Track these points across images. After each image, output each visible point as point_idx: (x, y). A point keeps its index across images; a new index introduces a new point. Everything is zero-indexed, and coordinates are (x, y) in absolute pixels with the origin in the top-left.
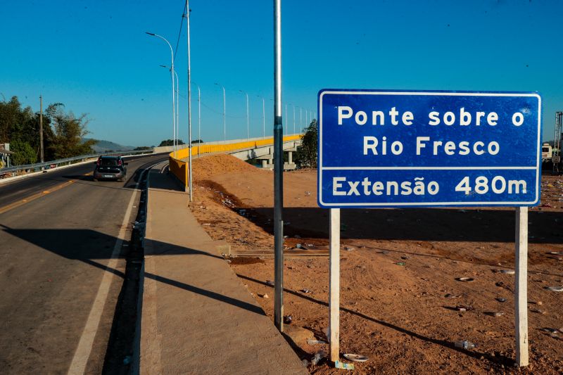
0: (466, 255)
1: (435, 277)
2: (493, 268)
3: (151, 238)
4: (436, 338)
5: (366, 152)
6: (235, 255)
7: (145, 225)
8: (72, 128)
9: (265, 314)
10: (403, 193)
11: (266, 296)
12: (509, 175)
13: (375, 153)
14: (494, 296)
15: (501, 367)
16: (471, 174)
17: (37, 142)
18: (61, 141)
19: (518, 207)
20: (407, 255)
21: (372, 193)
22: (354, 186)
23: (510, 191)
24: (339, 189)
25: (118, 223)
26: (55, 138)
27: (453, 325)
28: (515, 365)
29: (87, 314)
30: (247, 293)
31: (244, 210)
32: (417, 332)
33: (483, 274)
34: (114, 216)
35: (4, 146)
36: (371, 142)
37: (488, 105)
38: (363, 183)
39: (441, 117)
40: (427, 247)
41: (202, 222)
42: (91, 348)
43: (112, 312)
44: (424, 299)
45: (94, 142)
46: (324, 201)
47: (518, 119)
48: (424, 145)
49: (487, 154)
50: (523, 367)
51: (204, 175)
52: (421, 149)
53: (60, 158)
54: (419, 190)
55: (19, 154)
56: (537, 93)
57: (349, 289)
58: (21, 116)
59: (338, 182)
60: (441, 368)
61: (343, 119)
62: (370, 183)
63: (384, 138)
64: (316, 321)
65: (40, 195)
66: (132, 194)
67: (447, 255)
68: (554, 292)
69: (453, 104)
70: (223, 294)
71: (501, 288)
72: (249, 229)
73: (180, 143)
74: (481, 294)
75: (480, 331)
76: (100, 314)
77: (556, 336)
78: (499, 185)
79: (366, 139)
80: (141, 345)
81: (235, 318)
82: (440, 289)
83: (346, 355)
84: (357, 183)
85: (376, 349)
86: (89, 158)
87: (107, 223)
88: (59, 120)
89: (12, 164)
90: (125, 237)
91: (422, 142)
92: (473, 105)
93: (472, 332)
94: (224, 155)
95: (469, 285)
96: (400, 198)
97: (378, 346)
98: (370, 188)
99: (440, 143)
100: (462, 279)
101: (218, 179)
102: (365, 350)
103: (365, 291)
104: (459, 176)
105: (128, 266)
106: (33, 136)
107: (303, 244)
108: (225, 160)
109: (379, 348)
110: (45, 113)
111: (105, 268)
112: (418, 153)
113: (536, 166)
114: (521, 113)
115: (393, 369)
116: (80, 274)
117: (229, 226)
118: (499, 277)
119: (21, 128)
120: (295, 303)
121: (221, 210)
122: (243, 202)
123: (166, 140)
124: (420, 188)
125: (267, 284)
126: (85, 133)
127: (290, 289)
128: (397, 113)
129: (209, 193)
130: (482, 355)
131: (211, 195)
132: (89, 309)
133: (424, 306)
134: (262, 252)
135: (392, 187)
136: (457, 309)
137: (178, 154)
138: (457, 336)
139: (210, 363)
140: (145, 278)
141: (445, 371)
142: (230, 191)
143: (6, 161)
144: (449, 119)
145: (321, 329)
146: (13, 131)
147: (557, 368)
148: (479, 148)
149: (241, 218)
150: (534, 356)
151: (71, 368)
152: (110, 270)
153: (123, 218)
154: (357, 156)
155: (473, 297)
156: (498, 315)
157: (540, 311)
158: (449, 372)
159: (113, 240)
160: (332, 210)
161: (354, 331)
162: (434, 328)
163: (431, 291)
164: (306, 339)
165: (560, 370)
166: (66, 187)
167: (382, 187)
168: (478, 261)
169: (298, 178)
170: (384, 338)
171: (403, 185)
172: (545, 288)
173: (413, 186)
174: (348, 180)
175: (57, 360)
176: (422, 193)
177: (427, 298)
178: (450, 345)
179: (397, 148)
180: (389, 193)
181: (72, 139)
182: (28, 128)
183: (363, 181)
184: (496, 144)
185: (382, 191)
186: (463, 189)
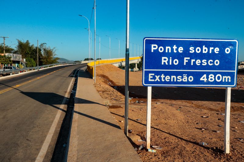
0: (206, 107)
1: (192, 116)
2: (217, 112)
3: (78, 97)
4: (191, 141)
5: (163, 64)
6: (111, 105)
7: (76, 92)
8: (50, 53)
9: (121, 129)
10: (178, 81)
11: (122, 121)
12: (223, 74)
13: (167, 64)
14: (217, 124)
15: (218, 153)
16: (207, 73)
17: (36, 58)
18: (45, 58)
19: (227, 87)
20: (182, 106)
21: (165, 80)
22: (157, 78)
23: (223, 81)
24: (151, 79)
25: (65, 91)
26: (43, 57)
27: (199, 135)
28: (224, 153)
29: (50, 127)
30: (114, 120)
31: (116, 87)
32: (184, 138)
33: (213, 115)
34: (64, 88)
35: (23, 60)
36: (165, 59)
37: (215, 44)
38: (161, 76)
39: (195, 49)
40: (190, 103)
41: (99, 91)
42: (51, 140)
43: (60, 126)
44: (188, 124)
45: (58, 59)
46: (145, 83)
47: (228, 51)
48: (187, 61)
49: (214, 65)
50: (227, 154)
51: (101, 72)
52: (186, 62)
53: (45, 65)
54: (185, 80)
55: (29, 63)
56: (236, 40)
57: (156, 119)
58: (30, 48)
59: (151, 76)
60: (192, 153)
61: (154, 50)
62: (164, 76)
63: (171, 58)
64: (142, 132)
65: (36, 79)
66: (71, 80)
67: (198, 107)
68: (243, 123)
69: (200, 44)
70: (104, 120)
71: (220, 121)
72: (117, 94)
73: (92, 59)
74: (211, 123)
75: (210, 138)
76: (55, 127)
77: (242, 141)
78: (219, 78)
79: (163, 58)
80: (70, 139)
81: (108, 130)
82: (194, 120)
83: (153, 146)
84: (159, 76)
85: (166, 144)
86: (56, 65)
87: (61, 90)
88: (45, 50)
89: (26, 67)
90: (68, 96)
91: (186, 60)
92: (208, 44)
93: (206, 138)
94: (109, 65)
95: (206, 119)
96: (177, 83)
97: (167, 143)
98: (164, 78)
99: (194, 60)
100: (204, 117)
101: (107, 74)
102: (161, 144)
103: (163, 121)
104: (202, 74)
105: (68, 108)
106: (34, 56)
107: (139, 101)
108: (110, 67)
109: (167, 144)
110: (39, 47)
111: (59, 108)
112: (185, 64)
113: (235, 70)
114: (229, 48)
115: (172, 153)
116: (49, 111)
117: (109, 93)
118: (220, 116)
119: (30, 53)
120: (134, 125)
121: (107, 86)
122: (116, 83)
123: (87, 58)
124: (185, 79)
125: (123, 117)
126: (55, 55)
127: (132, 119)
128: (176, 48)
129: (102, 79)
130: (210, 148)
131: (103, 81)
132: (51, 125)
133: (187, 127)
134: (122, 104)
135: (174, 78)
136: (201, 129)
137: (91, 64)
138: (200, 140)
139: (97, 148)
140: (74, 113)
141: (194, 155)
142: (111, 79)
143: (24, 66)
144: (198, 50)
145: (144, 135)
146: (27, 54)
147: (241, 155)
148: (211, 63)
149: (115, 90)
150: (232, 149)
151: (42, 148)
152: (61, 109)
153: (67, 89)
154: (159, 65)
155: (208, 124)
156: (218, 132)
157: (236, 131)
158: (196, 155)
159: (63, 97)
160: (148, 87)
161: (157, 137)
162: (191, 136)
163: (191, 121)
164: (137, 139)
165: (243, 155)
166: (46, 76)
167: (169, 78)
168: (211, 110)
169: (139, 74)
170: (169, 140)
171: (178, 77)
172: (239, 121)
173: (182, 78)
174: (155, 75)
175: (37, 144)
176: (186, 81)
177: (189, 124)
178: (197, 144)
179: (176, 62)
180: (172, 80)
181: (49, 57)
182: (33, 53)
183: (162, 75)
184: (218, 61)
185: (169, 80)
186: (203, 80)
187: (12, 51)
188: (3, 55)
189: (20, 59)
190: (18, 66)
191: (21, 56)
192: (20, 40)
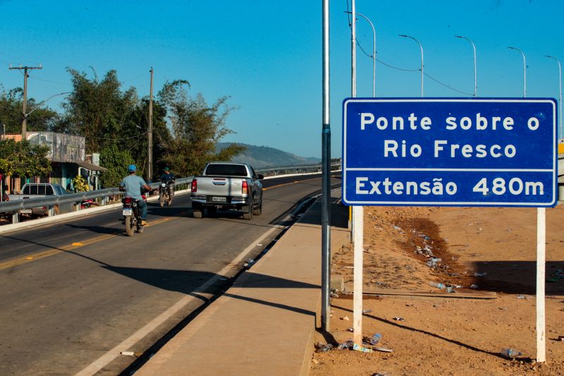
5: (386, 155)
7: (258, 260)
8: (201, 125)
10: (422, 193)
12: (526, 177)
13: (395, 155)
16: (488, 176)
17: (143, 151)
18: (182, 149)
19: (535, 207)
21: (393, 192)
22: (375, 186)
23: (527, 193)
24: (361, 189)
25: (226, 260)
26: (172, 143)
35: (91, 158)
36: (391, 146)
37: (503, 111)
38: (384, 183)
39: (458, 122)
46: (348, 199)
47: (533, 124)
48: (441, 148)
49: (504, 157)
50: (539, 363)
52: (439, 151)
54: (438, 190)
55: (113, 171)
56: (551, 99)
58: (120, 105)
59: (361, 182)
61: (366, 125)
62: (390, 183)
63: (404, 142)
69: (469, 110)
78: (516, 186)
79: (387, 142)
84: (378, 183)
87: (213, 259)
88: (180, 110)
90: (228, 273)
91: (440, 145)
92: (489, 111)
96: (420, 197)
98: (391, 188)
99: (457, 146)
104: (476, 178)
106: (136, 138)
110: (157, 99)
112: (436, 155)
113: (552, 168)
114: (537, 118)
119: (118, 127)
124: (438, 188)
126: (223, 134)
127: (381, 317)
128: (416, 119)
129: (404, 235)
131: (404, 239)
135: (412, 187)
143: (93, 184)
144: (466, 123)
146: (105, 131)
148: (496, 151)
153: (236, 256)
154: (378, 158)
167: (402, 187)
171: (422, 185)
173: (431, 187)
174: (370, 180)
176: (441, 193)
179: (416, 151)
180: (408, 192)
181: (199, 145)
182: (130, 126)
183: (384, 181)
184: (513, 147)
185: (402, 190)
186: (480, 190)
187: (50, 123)
188: (18, 138)
189: (78, 153)
190: (68, 186)
191: (82, 141)
192: (81, 74)
